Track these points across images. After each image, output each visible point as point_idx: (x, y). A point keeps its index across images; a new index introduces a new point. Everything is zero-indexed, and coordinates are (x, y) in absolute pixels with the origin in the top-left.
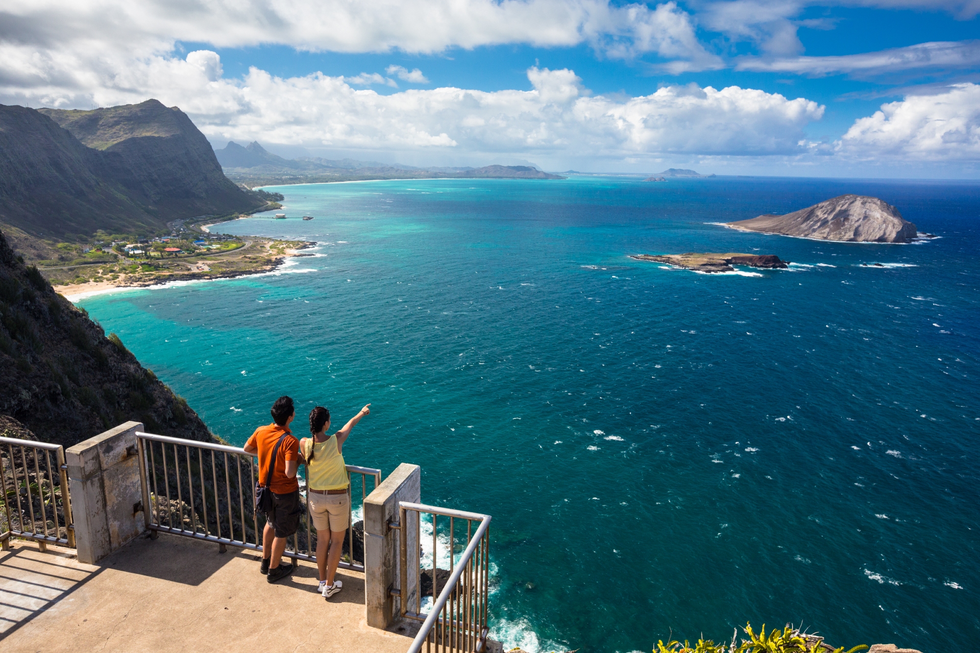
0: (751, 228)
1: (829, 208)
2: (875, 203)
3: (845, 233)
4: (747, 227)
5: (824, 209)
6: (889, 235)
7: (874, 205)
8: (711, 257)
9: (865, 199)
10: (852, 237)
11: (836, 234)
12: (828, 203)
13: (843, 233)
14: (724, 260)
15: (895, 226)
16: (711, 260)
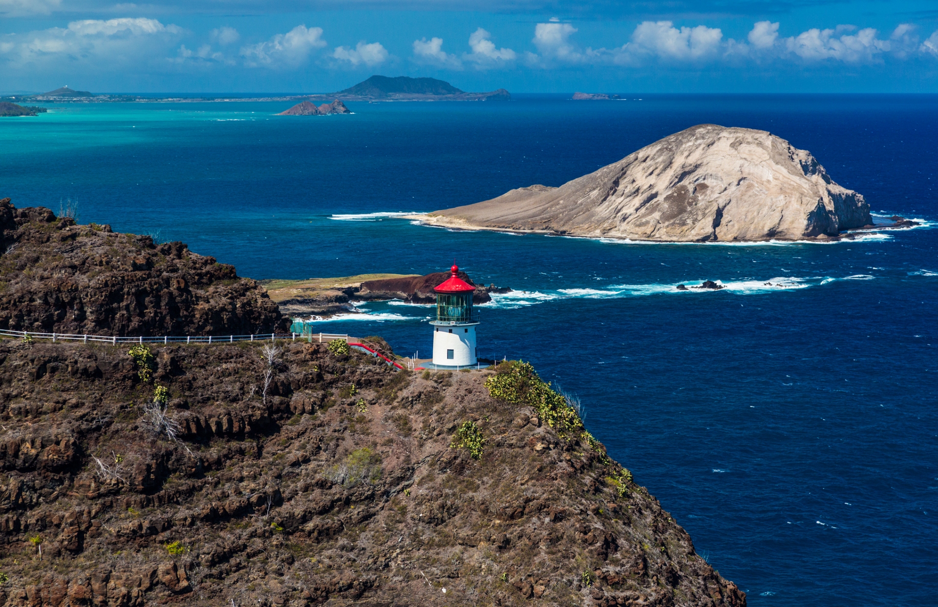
0: (481, 223)
1: (660, 159)
2: (760, 144)
3: (695, 221)
4: (469, 220)
5: (649, 162)
6: (792, 222)
7: (760, 150)
8: (308, 285)
9: (740, 135)
10: (709, 230)
11: (673, 224)
12: (659, 147)
13: (689, 221)
14: (339, 289)
15: (805, 200)
16: (309, 293)
